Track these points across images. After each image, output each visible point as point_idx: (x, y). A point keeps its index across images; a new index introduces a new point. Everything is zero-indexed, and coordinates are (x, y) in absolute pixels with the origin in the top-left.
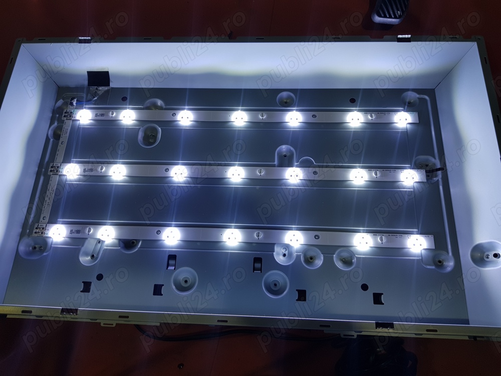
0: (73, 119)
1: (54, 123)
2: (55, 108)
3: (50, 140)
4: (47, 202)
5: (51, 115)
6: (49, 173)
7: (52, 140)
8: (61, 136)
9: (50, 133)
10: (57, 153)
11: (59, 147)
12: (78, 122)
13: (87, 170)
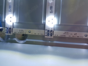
0: (12, 27)
1: (15, 40)
2: (4, 41)
3: (27, 41)
4: (74, 35)
5: (9, 43)
6: (52, 37)
7: (27, 40)
8: (25, 34)
9: (22, 42)
10: (37, 34)
11: (33, 34)
12: (15, 24)
13: (51, 11)
